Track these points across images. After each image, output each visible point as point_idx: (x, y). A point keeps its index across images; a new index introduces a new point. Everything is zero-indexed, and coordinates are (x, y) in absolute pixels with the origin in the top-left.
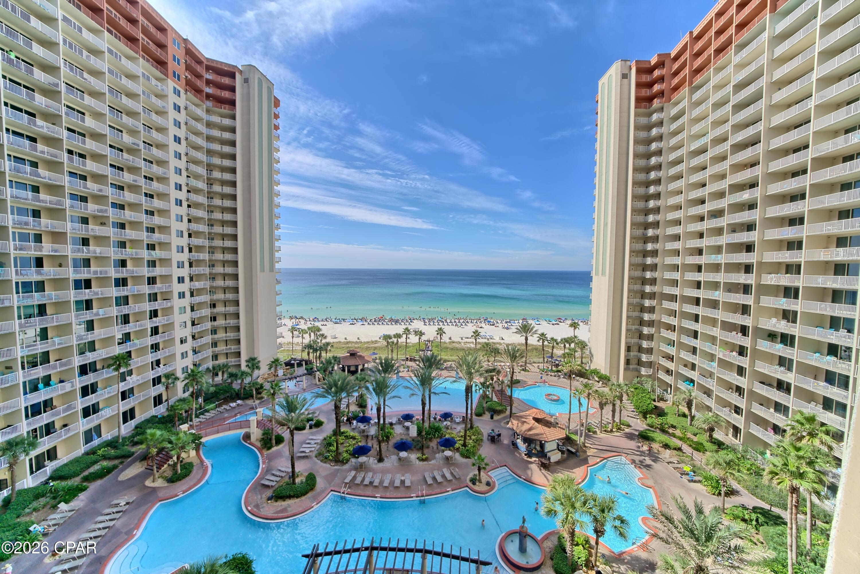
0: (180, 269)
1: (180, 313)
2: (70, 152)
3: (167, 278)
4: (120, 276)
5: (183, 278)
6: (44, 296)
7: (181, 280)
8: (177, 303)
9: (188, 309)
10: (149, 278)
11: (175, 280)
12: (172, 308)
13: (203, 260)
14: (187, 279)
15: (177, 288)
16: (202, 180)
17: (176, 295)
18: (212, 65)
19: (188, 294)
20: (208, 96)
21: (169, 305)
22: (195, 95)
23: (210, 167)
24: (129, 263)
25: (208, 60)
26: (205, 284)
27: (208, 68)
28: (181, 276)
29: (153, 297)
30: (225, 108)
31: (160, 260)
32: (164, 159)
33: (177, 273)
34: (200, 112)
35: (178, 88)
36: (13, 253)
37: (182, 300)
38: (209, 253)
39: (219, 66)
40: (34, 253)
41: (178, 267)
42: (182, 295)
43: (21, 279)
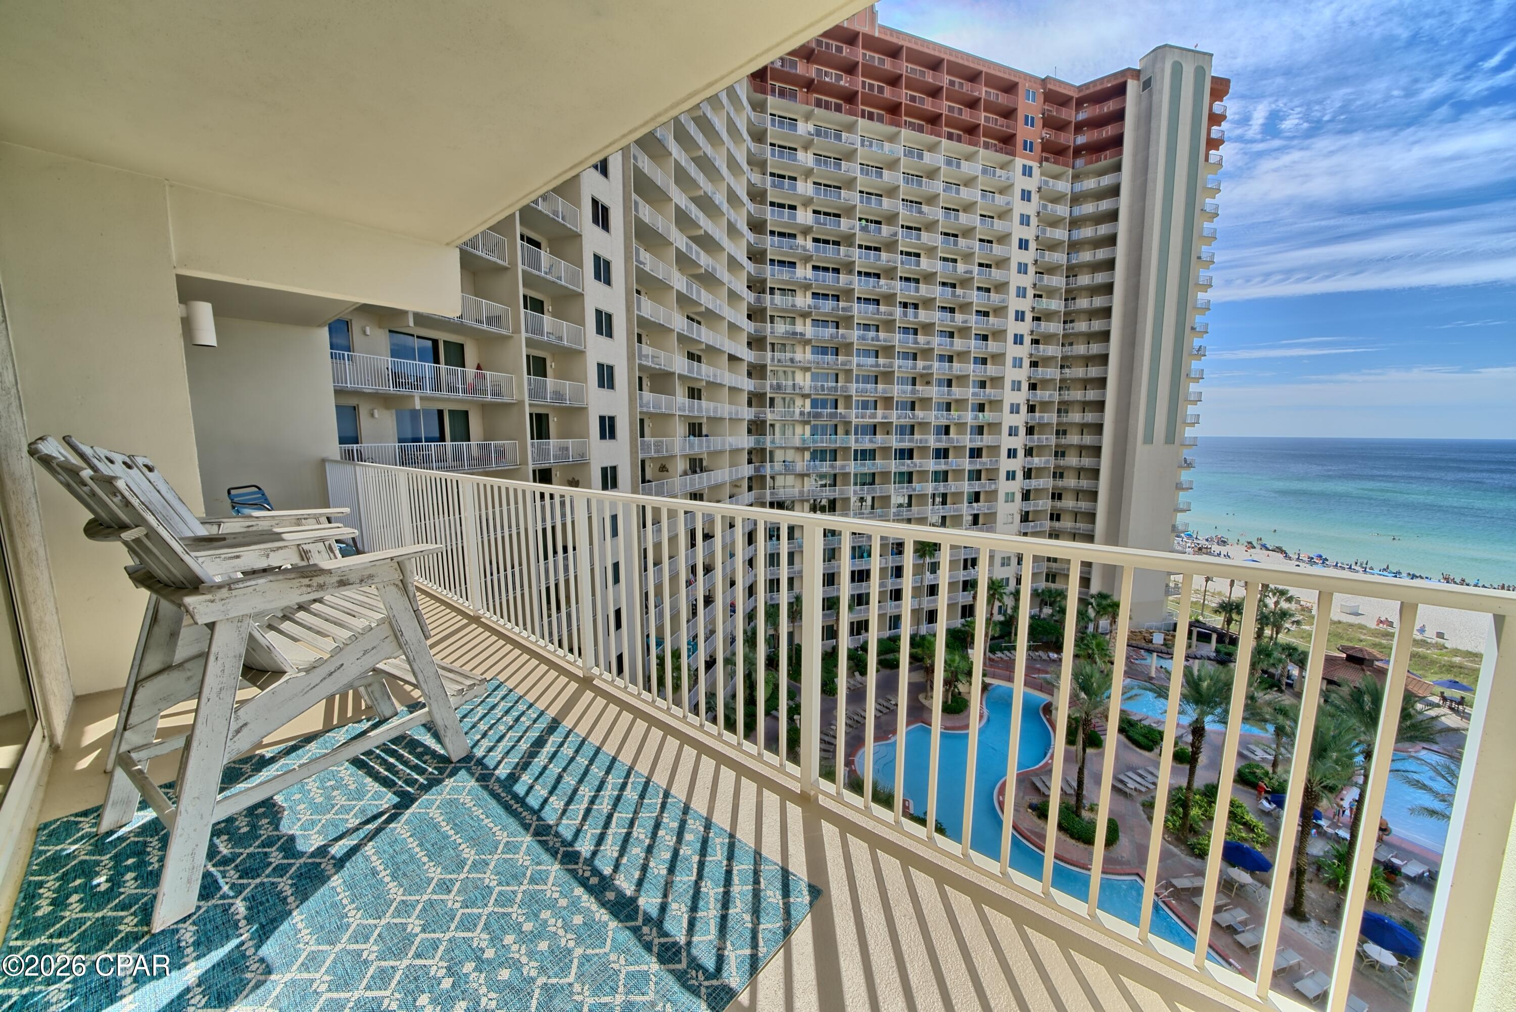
0: (1013, 438)
1: (1006, 501)
2: (905, 305)
3: (994, 450)
4: (942, 445)
5: (1015, 450)
6: (874, 465)
7: (1012, 453)
8: (1004, 486)
9: (1018, 497)
10: (972, 450)
11: (1004, 453)
12: (995, 492)
13: (1048, 424)
14: (1021, 453)
15: (1006, 464)
16: (1058, 296)
17: (1003, 475)
18: (1088, 92)
19: (1019, 475)
20: (1078, 151)
21: (993, 487)
22: (1056, 162)
23: (1072, 271)
24: (952, 430)
25: (1080, 88)
26: (1047, 462)
27: (1080, 103)
28: (1012, 447)
29: (976, 475)
30: (1105, 158)
31: (989, 424)
32: (1003, 280)
33: (1008, 442)
34: (1063, 186)
35: (1029, 163)
36: (854, 421)
37: (1011, 482)
38: (1059, 411)
39: (1099, 88)
40: (868, 421)
41: (1010, 435)
42: (1011, 476)
43: (860, 447)
